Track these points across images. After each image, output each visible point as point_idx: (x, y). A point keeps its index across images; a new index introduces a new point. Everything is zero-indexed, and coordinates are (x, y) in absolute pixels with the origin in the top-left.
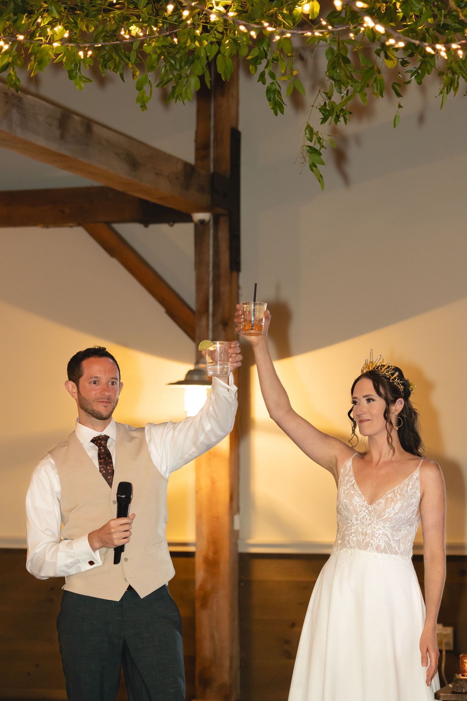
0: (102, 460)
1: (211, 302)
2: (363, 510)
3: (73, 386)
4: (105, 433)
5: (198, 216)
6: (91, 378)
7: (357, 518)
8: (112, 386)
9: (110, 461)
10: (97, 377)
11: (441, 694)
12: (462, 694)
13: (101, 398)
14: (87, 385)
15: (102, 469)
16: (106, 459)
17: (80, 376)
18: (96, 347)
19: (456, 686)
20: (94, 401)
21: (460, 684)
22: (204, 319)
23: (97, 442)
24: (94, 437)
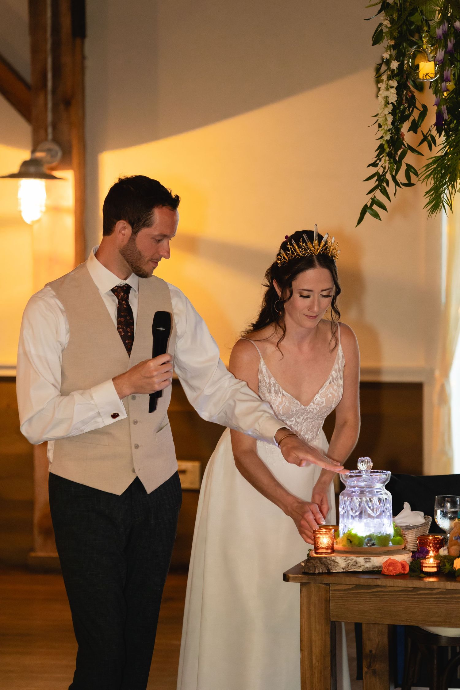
0: (123, 319)
1: (50, 76)
4: (128, 282)
9: (131, 321)
11: (290, 575)
12: (315, 575)
15: (121, 330)
16: (127, 319)
19: (308, 565)
21: (312, 563)
22: (42, 97)
23: (118, 294)
24: (116, 286)
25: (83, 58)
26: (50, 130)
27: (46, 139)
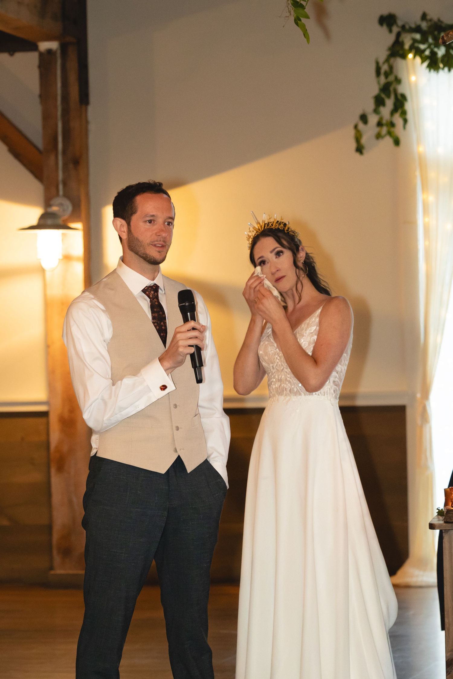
0: (156, 314)
2: (275, 358)
3: (121, 224)
4: (155, 282)
5: (44, 46)
6: (146, 216)
7: (273, 366)
8: (168, 226)
9: (164, 316)
10: (153, 216)
13: (157, 241)
14: (141, 224)
15: (156, 324)
16: (159, 314)
17: (134, 212)
18: (151, 182)
20: (149, 245)
22: (52, 157)
23: (149, 293)
24: (146, 287)
25: (87, 122)
26: (61, 187)
27: (57, 195)
